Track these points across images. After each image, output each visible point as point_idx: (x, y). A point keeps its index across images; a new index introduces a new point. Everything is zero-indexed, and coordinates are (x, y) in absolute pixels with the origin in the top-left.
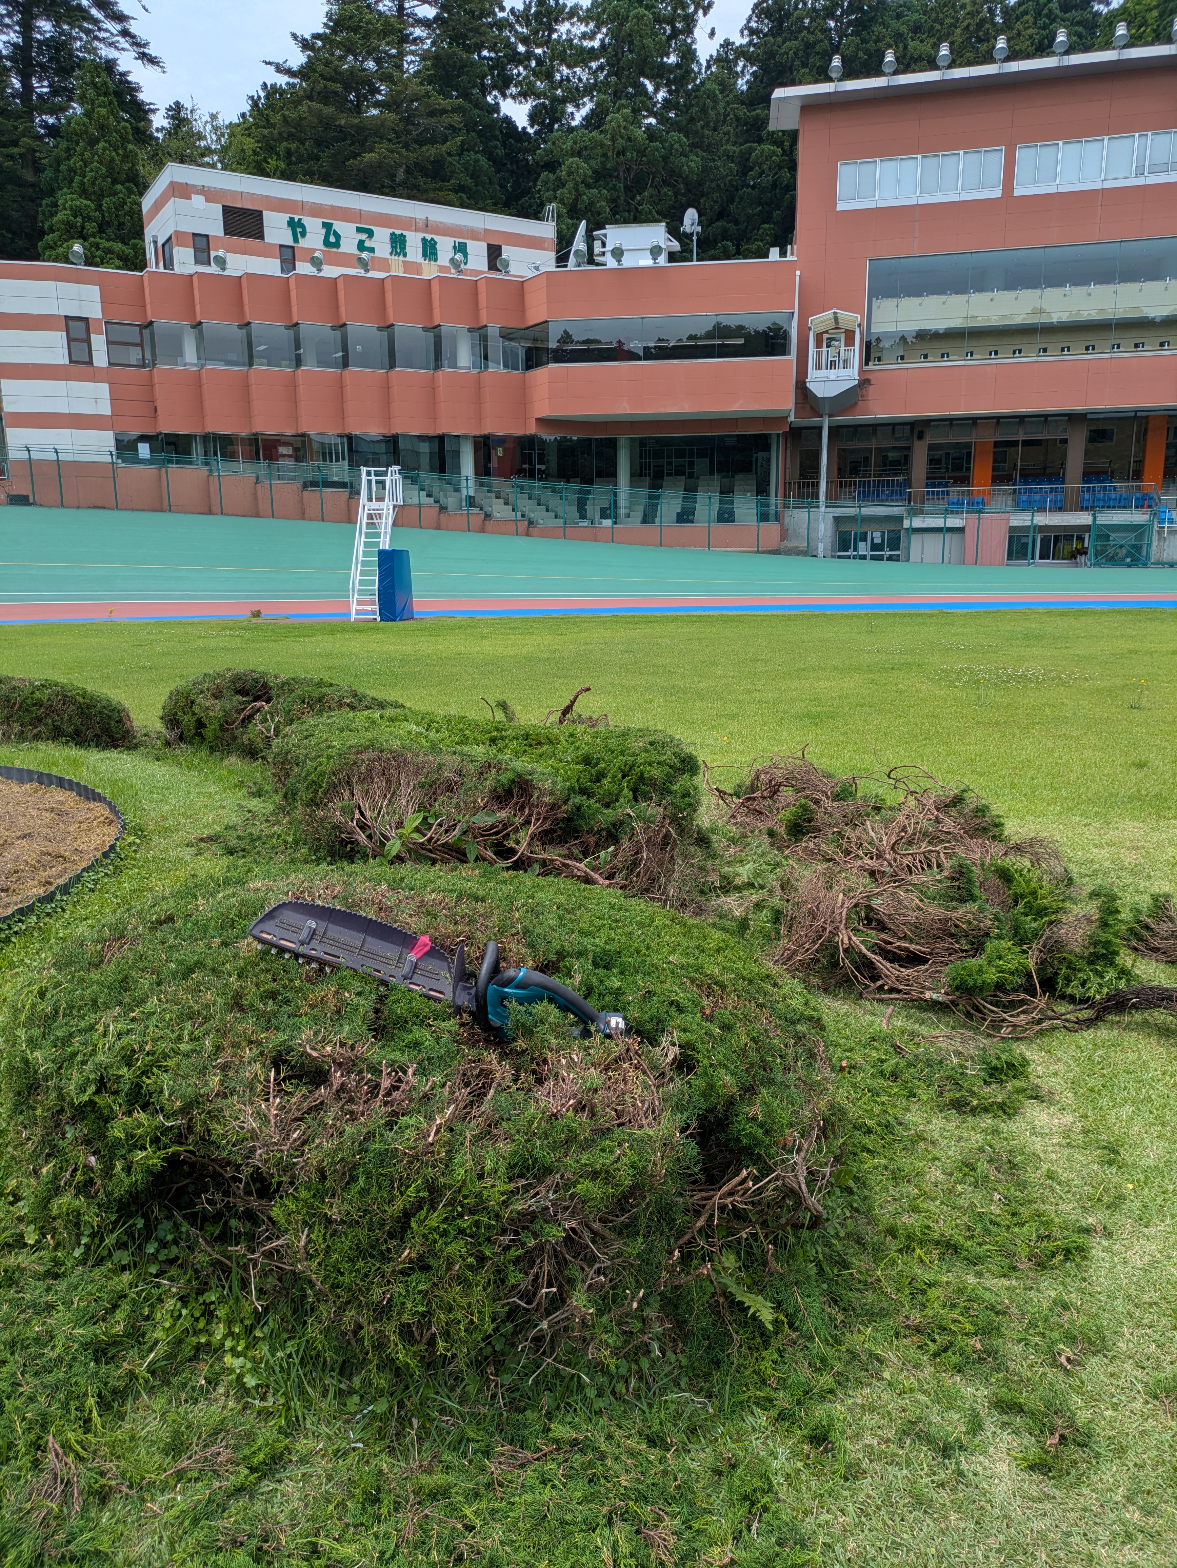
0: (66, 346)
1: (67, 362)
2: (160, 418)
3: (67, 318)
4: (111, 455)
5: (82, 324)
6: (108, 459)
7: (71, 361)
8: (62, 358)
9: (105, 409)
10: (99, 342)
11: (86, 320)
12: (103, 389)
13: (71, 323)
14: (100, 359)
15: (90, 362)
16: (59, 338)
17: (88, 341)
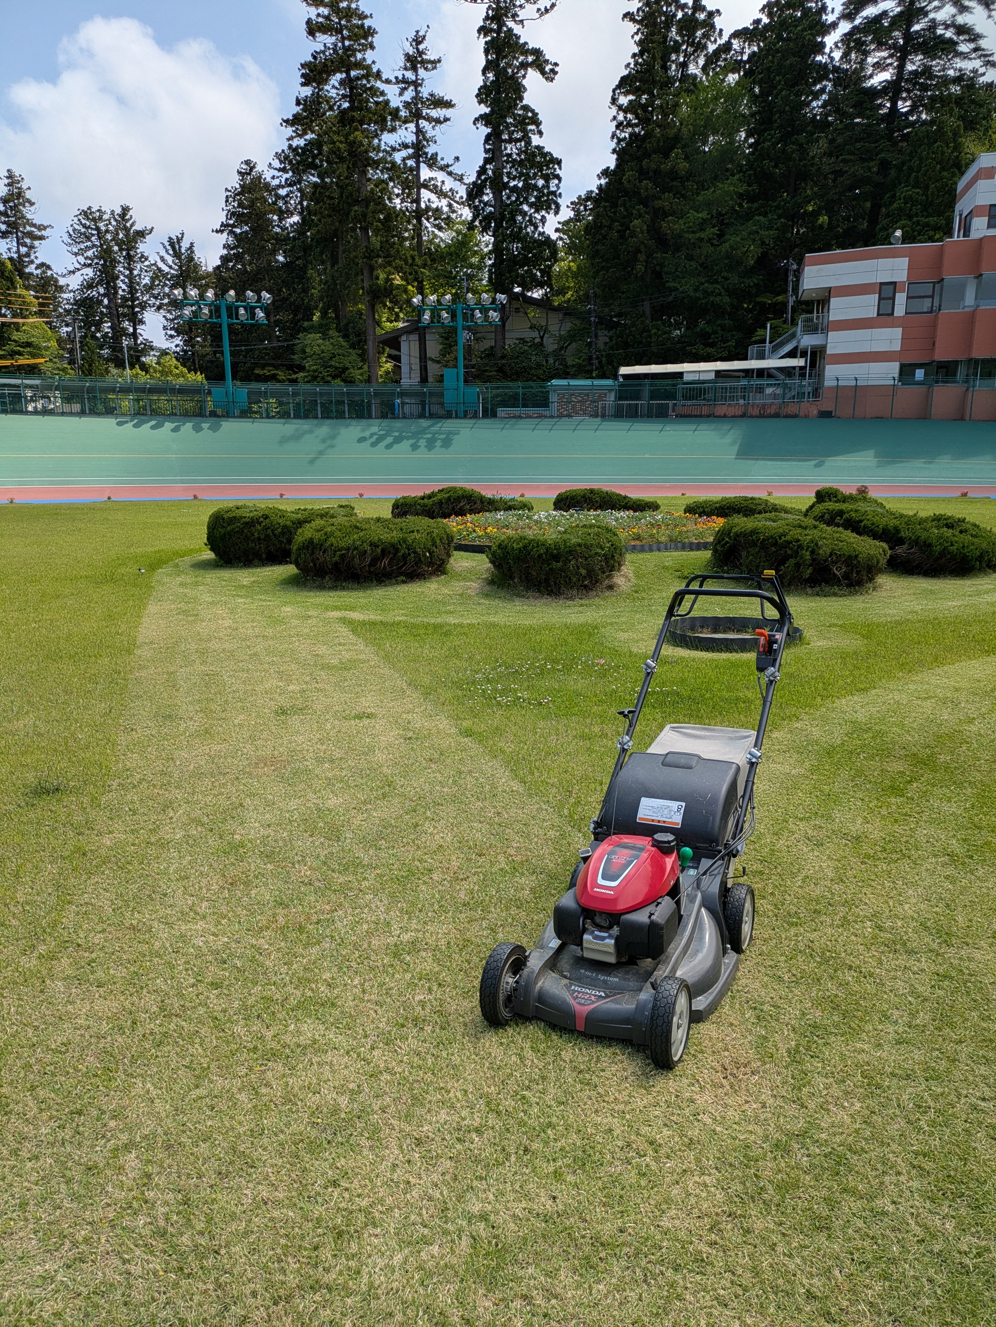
0: (876, 304)
1: (875, 315)
2: (937, 350)
3: (882, 284)
4: (894, 379)
5: (892, 287)
6: (892, 382)
7: (878, 314)
8: (872, 313)
9: (897, 347)
10: (901, 298)
11: (894, 283)
12: (897, 332)
13: (883, 287)
14: (900, 311)
15: (892, 314)
16: (874, 299)
17: (893, 299)
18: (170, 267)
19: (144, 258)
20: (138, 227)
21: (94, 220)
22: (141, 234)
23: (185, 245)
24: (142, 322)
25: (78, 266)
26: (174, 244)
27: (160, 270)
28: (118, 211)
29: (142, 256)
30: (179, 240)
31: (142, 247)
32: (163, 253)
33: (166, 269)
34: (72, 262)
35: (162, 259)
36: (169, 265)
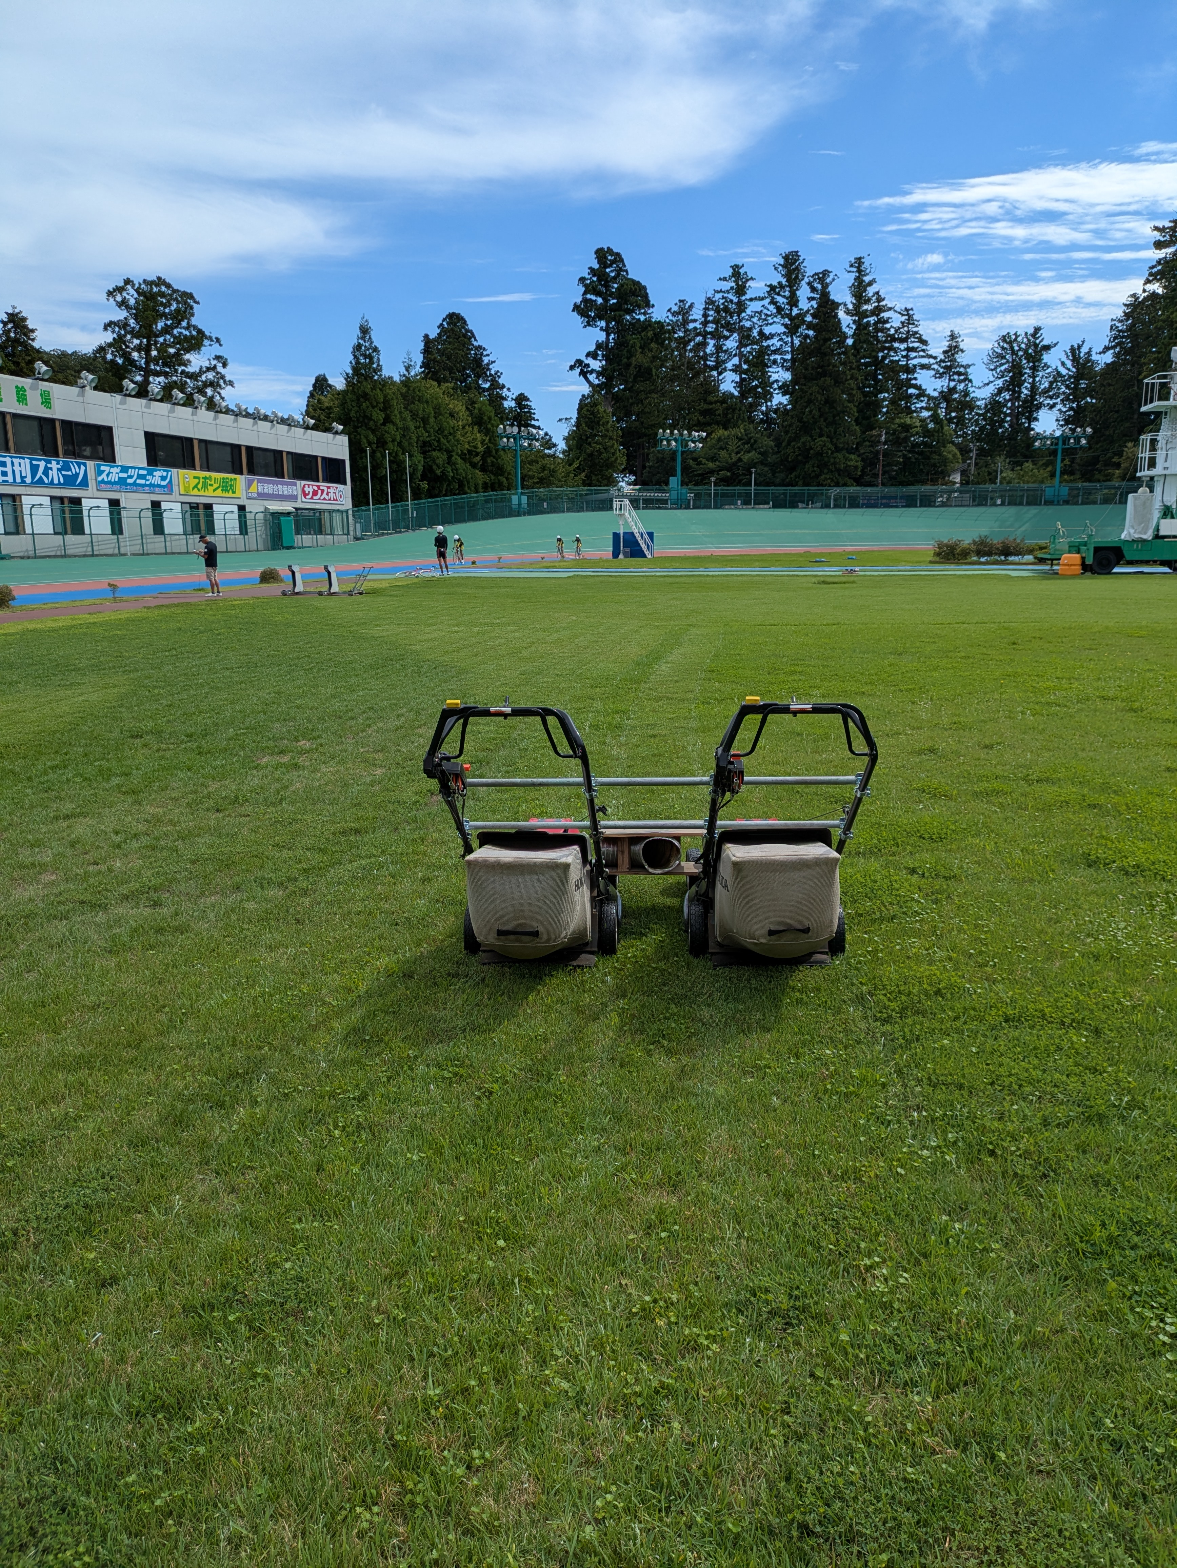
18: (1069, 370)
19: (1047, 366)
20: (1045, 343)
21: (1010, 343)
22: (1047, 348)
23: (1084, 350)
24: (1036, 419)
25: (992, 379)
26: (1074, 352)
27: (1059, 374)
28: (1031, 331)
29: (1046, 364)
30: (1079, 347)
31: (1046, 358)
32: (1064, 359)
33: (1064, 372)
34: (989, 376)
35: (1063, 364)
36: (1068, 369)
